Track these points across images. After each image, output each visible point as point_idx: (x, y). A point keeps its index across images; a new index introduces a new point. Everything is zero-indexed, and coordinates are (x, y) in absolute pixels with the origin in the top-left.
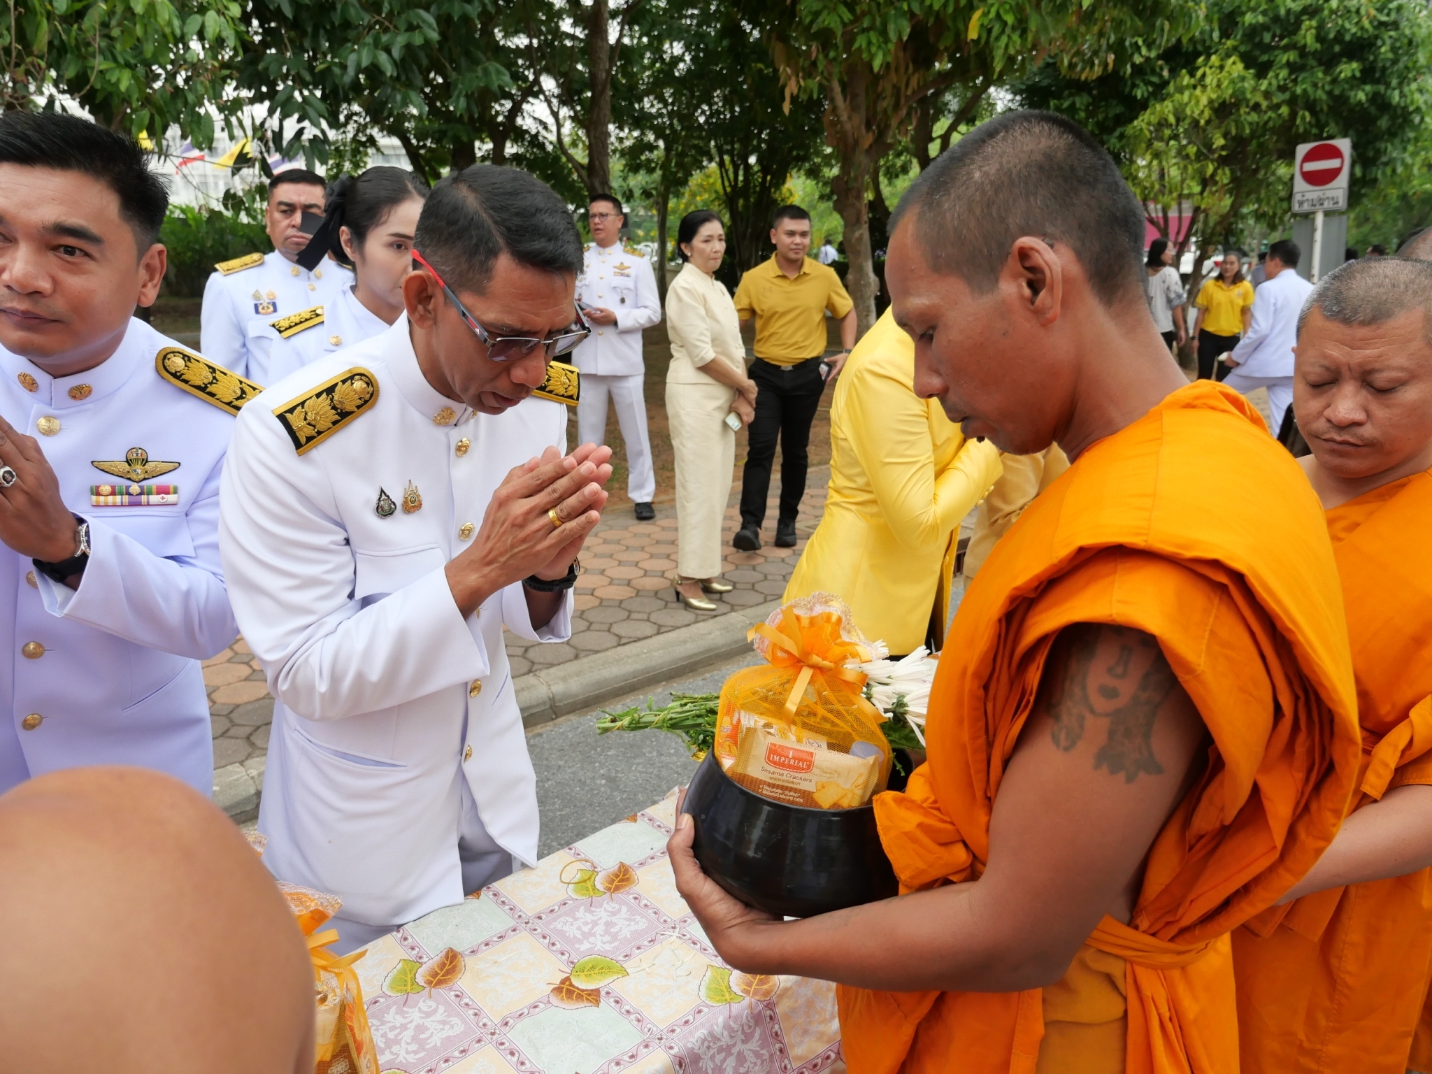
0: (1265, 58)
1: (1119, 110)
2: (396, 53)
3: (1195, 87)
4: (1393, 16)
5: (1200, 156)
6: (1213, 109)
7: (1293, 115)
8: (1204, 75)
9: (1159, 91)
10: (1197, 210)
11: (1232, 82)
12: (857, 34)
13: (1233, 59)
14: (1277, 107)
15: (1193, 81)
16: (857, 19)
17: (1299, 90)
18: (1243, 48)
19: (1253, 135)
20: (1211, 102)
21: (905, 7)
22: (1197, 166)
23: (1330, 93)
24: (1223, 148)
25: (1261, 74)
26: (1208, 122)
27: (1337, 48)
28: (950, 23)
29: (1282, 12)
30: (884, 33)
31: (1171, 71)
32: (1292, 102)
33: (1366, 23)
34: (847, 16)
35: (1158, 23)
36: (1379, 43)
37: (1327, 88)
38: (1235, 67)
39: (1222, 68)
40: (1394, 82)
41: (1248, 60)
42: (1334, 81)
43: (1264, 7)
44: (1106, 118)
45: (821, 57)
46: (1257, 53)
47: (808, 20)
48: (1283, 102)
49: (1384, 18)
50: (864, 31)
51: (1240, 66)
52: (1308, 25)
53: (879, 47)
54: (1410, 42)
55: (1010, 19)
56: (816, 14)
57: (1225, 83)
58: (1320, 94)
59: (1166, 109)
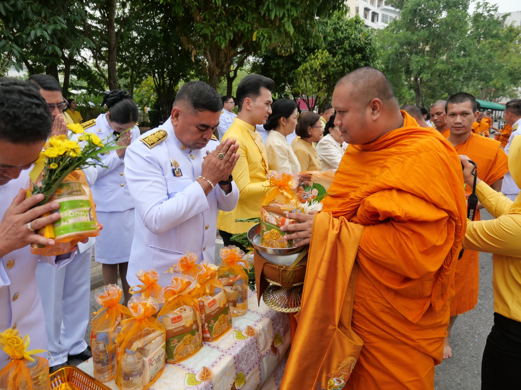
0: (335, 51)
1: (292, 65)
2: (49, 32)
3: (315, 59)
4: (369, 41)
5: (318, 80)
6: (321, 66)
7: (344, 69)
8: (317, 55)
9: (304, 60)
10: (317, 97)
11: (326, 58)
12: (215, 36)
13: (326, 51)
14: (339, 66)
15: (314, 57)
16: (215, 31)
17: (345, 62)
18: (328, 48)
19: (333, 75)
20: (320, 64)
21: (232, 29)
22: (317, 83)
23: (354, 63)
24: (324, 78)
25: (334, 56)
26: (320, 70)
27: (355, 50)
28: (246, 35)
29: (339, 38)
30: (224, 36)
31: (307, 53)
32: (343, 65)
33: (362, 43)
34: (212, 30)
35: (310, 39)
36: (366, 49)
37: (353, 61)
38: (326, 53)
39: (322, 53)
40: (371, 61)
41: (330, 52)
42: (355, 59)
43: (333, 36)
44: (289, 67)
45: (203, 43)
46: (332, 49)
47: (199, 30)
48: (341, 65)
49: (367, 42)
50: (218, 35)
51: (328, 53)
52: (347, 42)
53: (223, 41)
54: (374, 49)
55: (266, 35)
56: (202, 29)
57: (324, 58)
58: (351, 63)
59: (307, 65)
